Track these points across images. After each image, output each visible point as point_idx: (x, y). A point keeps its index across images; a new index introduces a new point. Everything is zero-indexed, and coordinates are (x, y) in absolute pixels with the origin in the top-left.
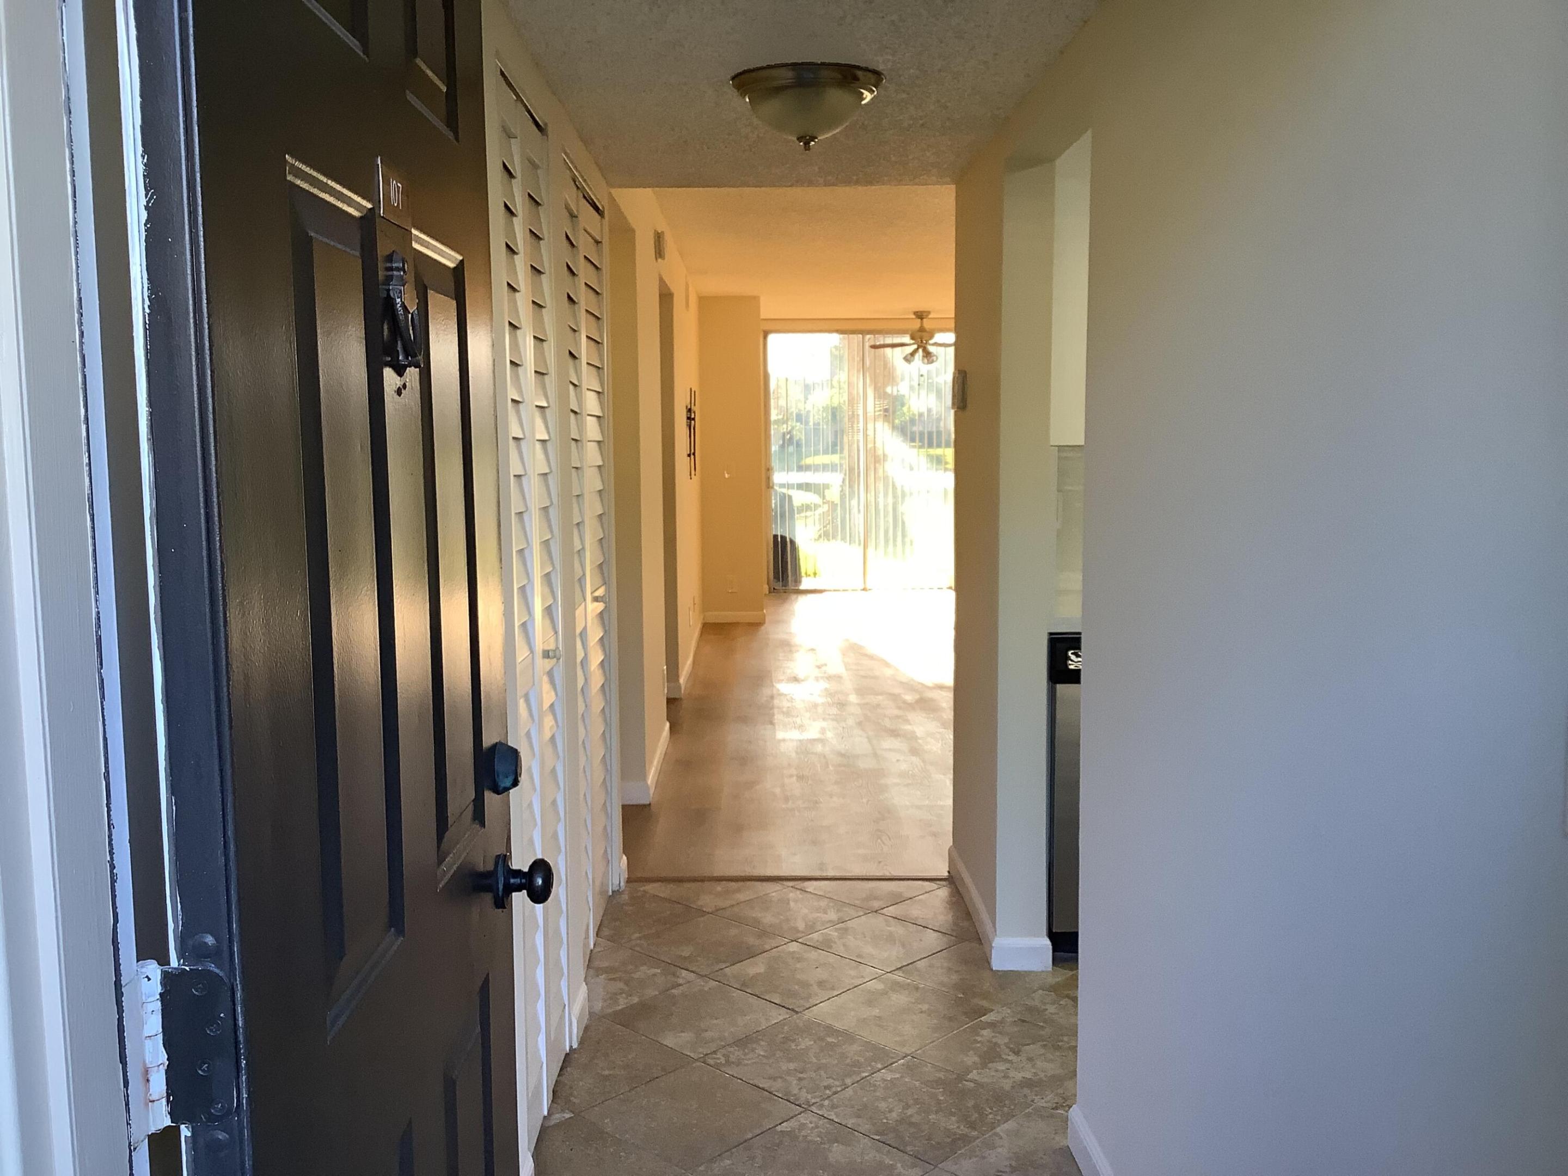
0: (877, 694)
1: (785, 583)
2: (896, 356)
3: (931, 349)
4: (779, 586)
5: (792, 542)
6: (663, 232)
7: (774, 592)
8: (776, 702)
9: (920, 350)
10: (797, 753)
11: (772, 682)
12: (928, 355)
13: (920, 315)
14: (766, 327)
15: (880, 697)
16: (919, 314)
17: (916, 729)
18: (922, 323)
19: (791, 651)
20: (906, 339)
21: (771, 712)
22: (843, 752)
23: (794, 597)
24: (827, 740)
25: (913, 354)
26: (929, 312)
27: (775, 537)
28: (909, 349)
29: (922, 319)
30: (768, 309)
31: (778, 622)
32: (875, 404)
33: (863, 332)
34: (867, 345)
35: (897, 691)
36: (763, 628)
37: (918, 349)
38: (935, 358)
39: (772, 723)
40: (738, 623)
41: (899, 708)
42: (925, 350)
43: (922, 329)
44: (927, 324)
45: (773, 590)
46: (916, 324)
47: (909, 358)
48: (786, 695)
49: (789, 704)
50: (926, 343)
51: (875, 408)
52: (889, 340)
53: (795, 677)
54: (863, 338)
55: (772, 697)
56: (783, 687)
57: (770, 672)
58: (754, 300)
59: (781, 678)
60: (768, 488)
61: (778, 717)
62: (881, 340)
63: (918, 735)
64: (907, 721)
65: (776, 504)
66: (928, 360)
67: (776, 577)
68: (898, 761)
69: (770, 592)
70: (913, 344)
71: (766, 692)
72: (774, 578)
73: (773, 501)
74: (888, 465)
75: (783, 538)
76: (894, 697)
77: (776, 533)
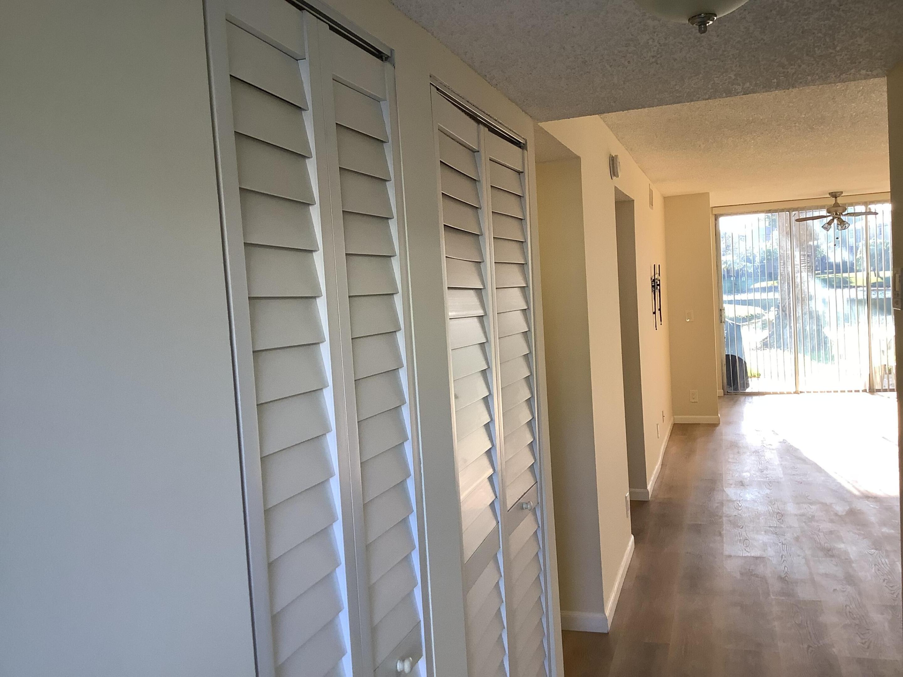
0: (811, 504)
1: (736, 389)
2: (817, 225)
3: (843, 218)
4: (731, 390)
5: (740, 360)
6: (616, 156)
7: (727, 395)
8: (725, 509)
9: (835, 221)
10: (742, 574)
11: (722, 486)
12: (842, 224)
13: (835, 195)
14: (716, 211)
15: (814, 507)
16: (833, 194)
17: (849, 550)
18: (836, 201)
19: (738, 453)
20: (824, 213)
21: (720, 520)
22: (783, 575)
23: (742, 398)
24: (768, 559)
25: (829, 223)
26: (842, 192)
27: (727, 356)
28: (826, 220)
29: (836, 197)
30: (714, 201)
31: (729, 423)
32: (800, 260)
33: (789, 210)
34: (793, 219)
35: (828, 500)
36: (718, 428)
37: (833, 219)
38: (847, 225)
39: (720, 534)
40: (700, 424)
41: (832, 521)
42: (839, 219)
43: (836, 205)
44: (840, 200)
45: (726, 393)
46: (832, 201)
47: (827, 227)
48: (733, 501)
49: (735, 513)
50: (840, 215)
51: (800, 262)
52: (809, 215)
53: (741, 482)
54: (790, 214)
55: (722, 504)
56: (731, 492)
57: (721, 475)
58: (705, 196)
59: (731, 482)
60: (721, 322)
61: (726, 527)
62: (803, 216)
63: (852, 556)
64: (840, 539)
65: (727, 333)
66: (842, 227)
67: (729, 384)
68: (835, 590)
69: (724, 395)
70: (830, 216)
71: (718, 497)
72: (728, 384)
73: (725, 332)
74: (812, 303)
75: (734, 357)
76: (826, 507)
77: (728, 354)
